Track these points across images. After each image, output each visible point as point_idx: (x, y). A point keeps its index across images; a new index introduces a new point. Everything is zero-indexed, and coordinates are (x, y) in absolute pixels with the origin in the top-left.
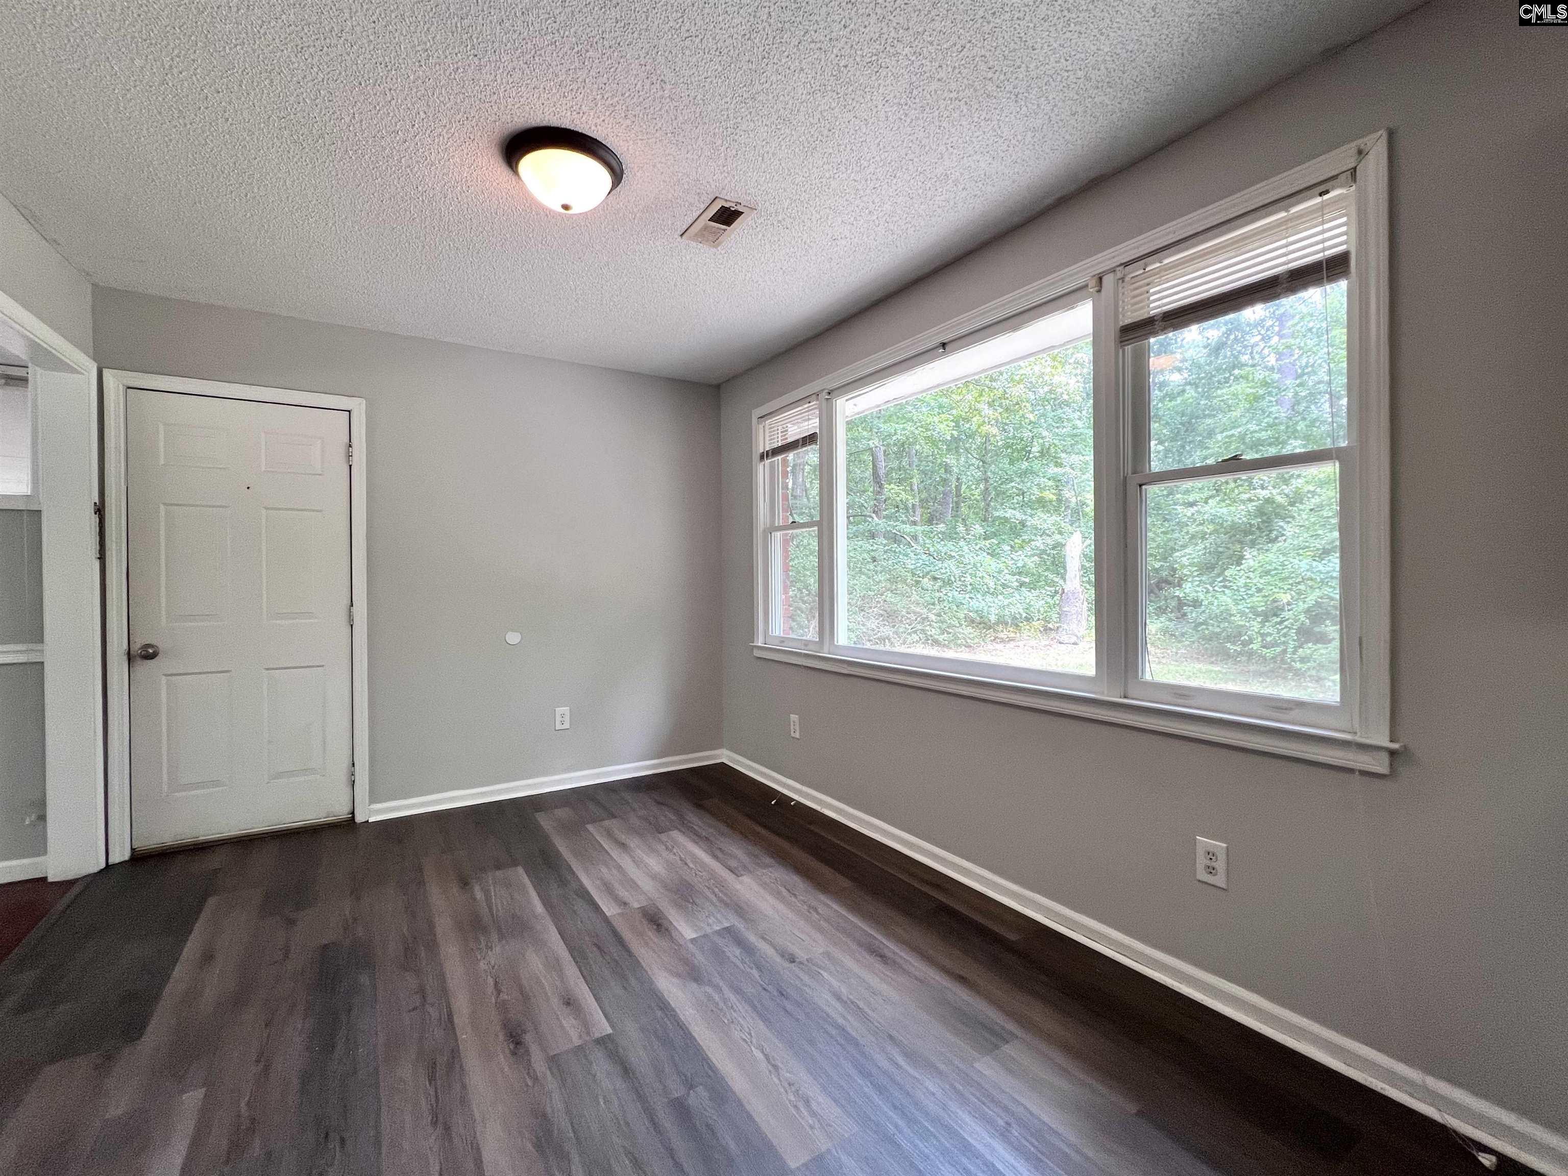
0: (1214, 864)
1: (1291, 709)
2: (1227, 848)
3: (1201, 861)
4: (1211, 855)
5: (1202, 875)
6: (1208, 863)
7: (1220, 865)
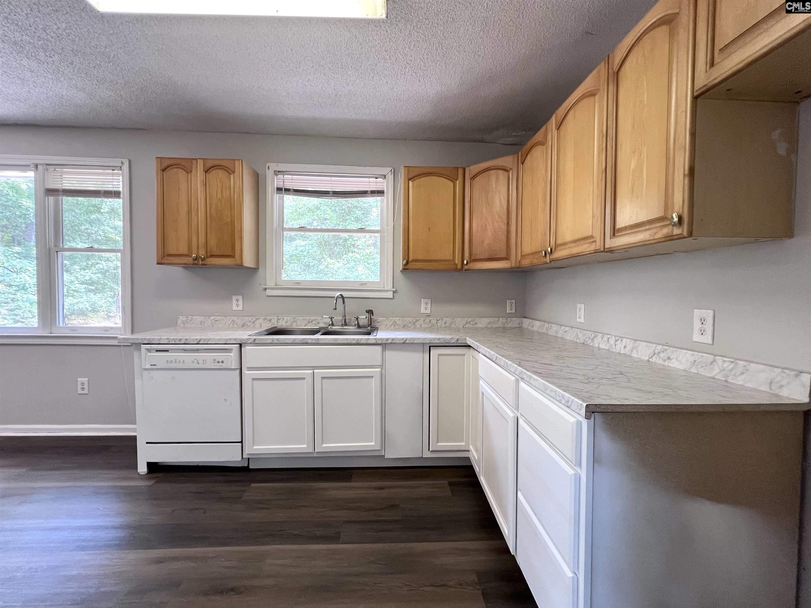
0: (83, 387)
1: (109, 330)
2: (88, 380)
3: (80, 387)
4: (83, 384)
5: (80, 391)
6: (82, 387)
7: (86, 386)
